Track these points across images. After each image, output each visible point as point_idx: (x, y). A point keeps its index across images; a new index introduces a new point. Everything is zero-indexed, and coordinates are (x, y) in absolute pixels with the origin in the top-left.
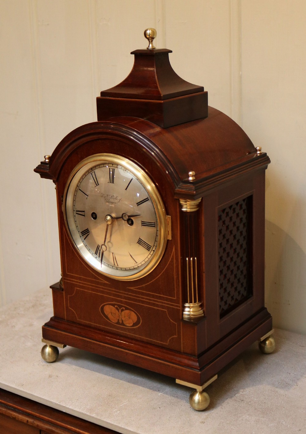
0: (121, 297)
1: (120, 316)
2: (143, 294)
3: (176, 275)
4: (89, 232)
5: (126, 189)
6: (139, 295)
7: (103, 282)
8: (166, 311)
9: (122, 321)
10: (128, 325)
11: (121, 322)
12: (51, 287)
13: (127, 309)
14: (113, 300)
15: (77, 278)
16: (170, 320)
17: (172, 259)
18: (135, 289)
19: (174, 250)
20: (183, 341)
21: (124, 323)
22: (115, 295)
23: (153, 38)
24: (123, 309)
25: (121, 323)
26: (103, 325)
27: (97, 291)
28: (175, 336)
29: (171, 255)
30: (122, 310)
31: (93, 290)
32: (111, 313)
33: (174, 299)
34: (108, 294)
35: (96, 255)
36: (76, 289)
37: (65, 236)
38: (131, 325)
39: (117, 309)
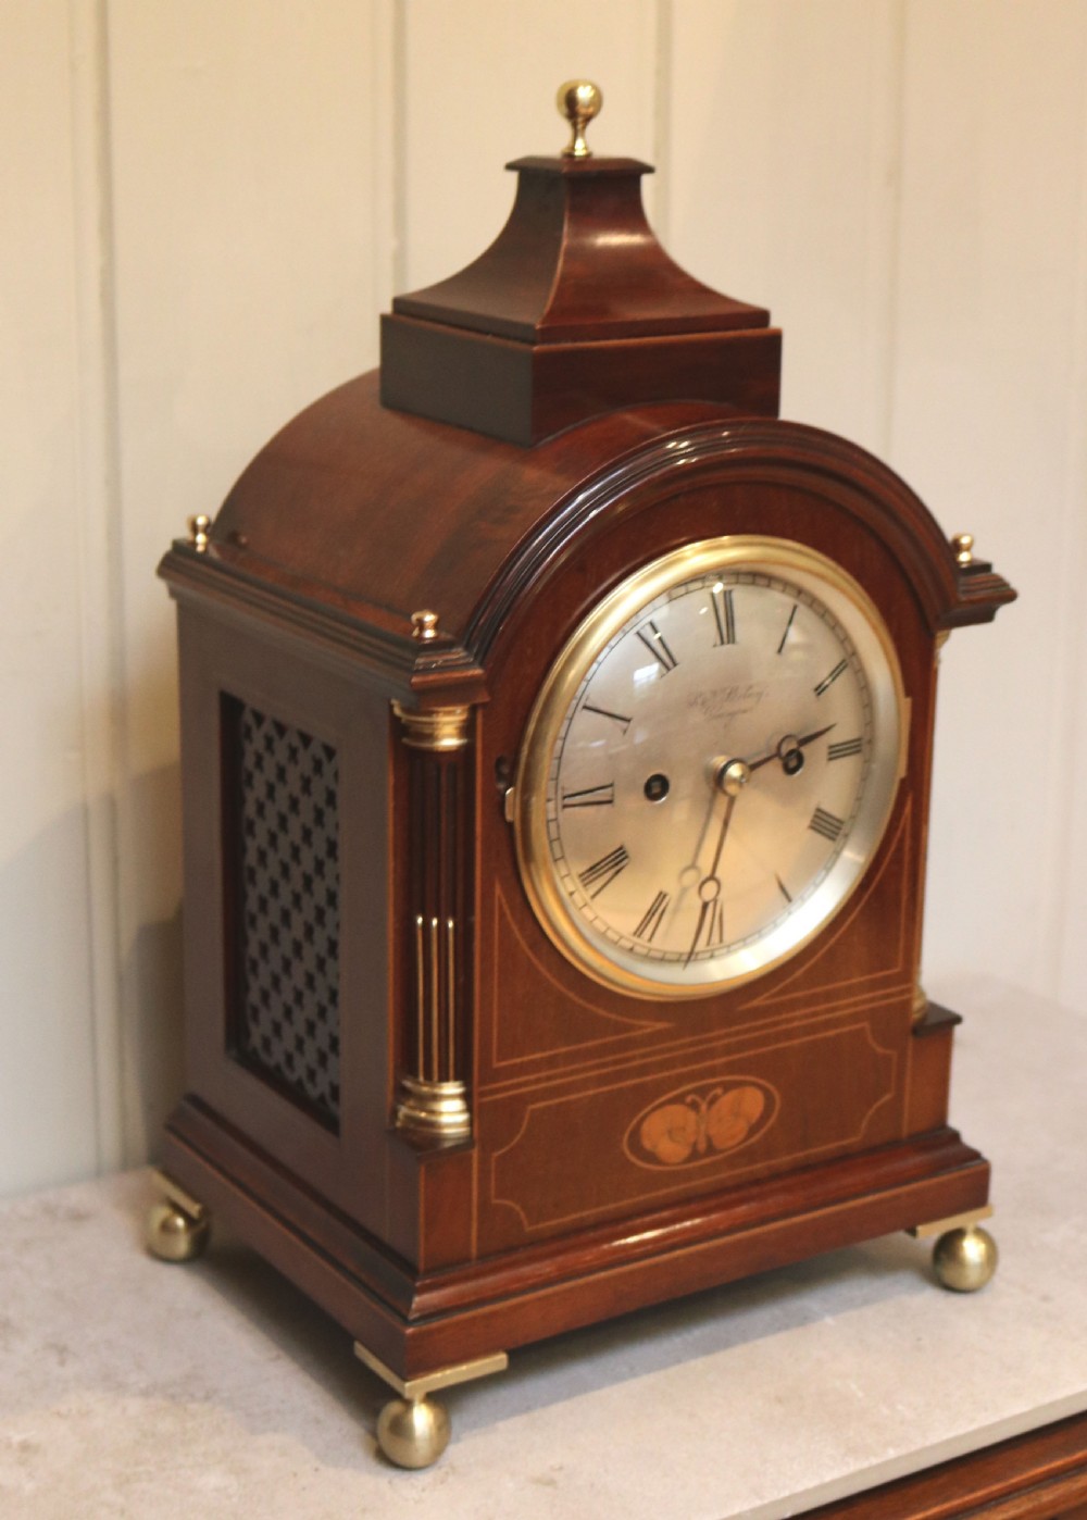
0: (711, 1054)
1: (702, 1128)
2: (795, 1004)
3: (907, 890)
4: (626, 857)
5: (780, 651)
8: (864, 1028)
9: (709, 1140)
11: (702, 1146)
13: (727, 1087)
14: (678, 1081)
16: (874, 1051)
17: (902, 839)
19: (908, 807)
20: (910, 1099)
21: (715, 1143)
22: (687, 1060)
23: (588, 119)
24: (715, 1094)
25: (702, 1151)
26: (633, 1196)
28: (887, 1097)
30: (711, 1103)
31: (603, 1080)
32: (670, 1132)
33: (896, 970)
34: (663, 1066)
35: (639, 936)
36: (533, 1111)
37: (502, 915)
38: (741, 1137)
39: (694, 1106)
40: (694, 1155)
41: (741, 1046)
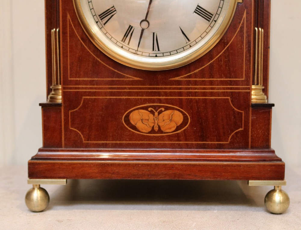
0: (159, 94)
1: (156, 122)
2: (196, 83)
3: (246, 48)
4: (115, 11)
6: (189, 85)
7: (131, 79)
8: (228, 99)
9: (159, 127)
10: (168, 131)
11: (156, 129)
12: (40, 105)
13: (167, 108)
14: (145, 101)
15: (85, 83)
16: (234, 109)
17: (242, 28)
18: (181, 79)
19: (245, 15)
20: (252, 133)
21: (162, 129)
22: (148, 94)
24: (161, 110)
25: (156, 131)
26: (127, 141)
27: (119, 94)
28: (240, 129)
29: (240, 23)
30: (160, 113)
31: (112, 94)
32: (142, 120)
33: (243, 79)
34: (137, 94)
35: (124, 42)
36: (85, 98)
37: (70, 25)
38: (174, 129)
39: (152, 112)
40: (153, 131)
41: (171, 94)
